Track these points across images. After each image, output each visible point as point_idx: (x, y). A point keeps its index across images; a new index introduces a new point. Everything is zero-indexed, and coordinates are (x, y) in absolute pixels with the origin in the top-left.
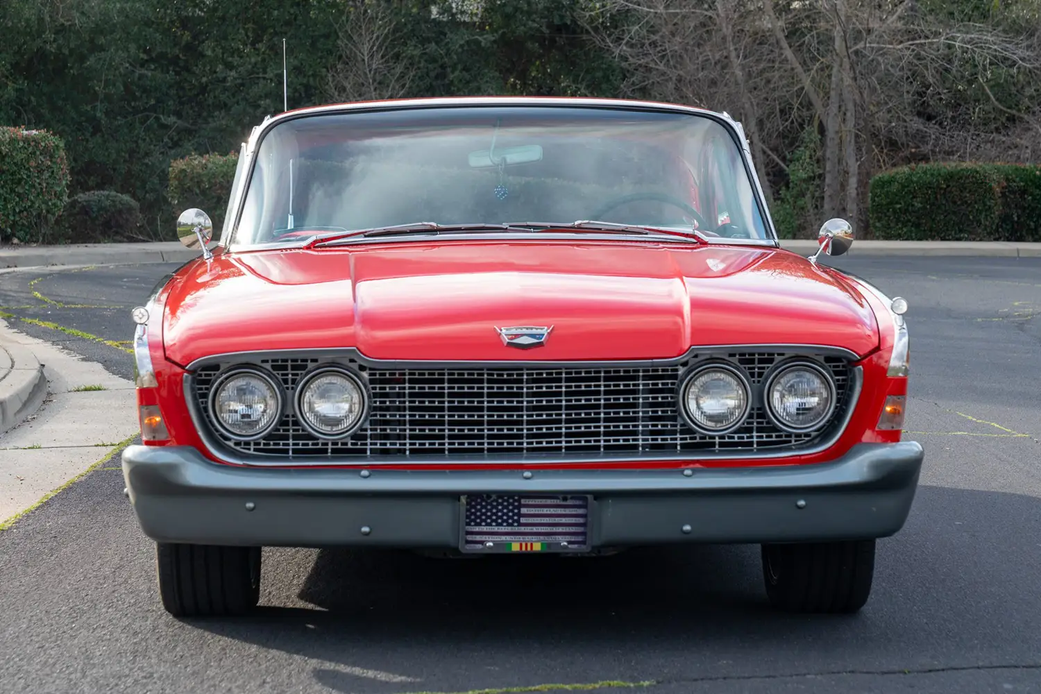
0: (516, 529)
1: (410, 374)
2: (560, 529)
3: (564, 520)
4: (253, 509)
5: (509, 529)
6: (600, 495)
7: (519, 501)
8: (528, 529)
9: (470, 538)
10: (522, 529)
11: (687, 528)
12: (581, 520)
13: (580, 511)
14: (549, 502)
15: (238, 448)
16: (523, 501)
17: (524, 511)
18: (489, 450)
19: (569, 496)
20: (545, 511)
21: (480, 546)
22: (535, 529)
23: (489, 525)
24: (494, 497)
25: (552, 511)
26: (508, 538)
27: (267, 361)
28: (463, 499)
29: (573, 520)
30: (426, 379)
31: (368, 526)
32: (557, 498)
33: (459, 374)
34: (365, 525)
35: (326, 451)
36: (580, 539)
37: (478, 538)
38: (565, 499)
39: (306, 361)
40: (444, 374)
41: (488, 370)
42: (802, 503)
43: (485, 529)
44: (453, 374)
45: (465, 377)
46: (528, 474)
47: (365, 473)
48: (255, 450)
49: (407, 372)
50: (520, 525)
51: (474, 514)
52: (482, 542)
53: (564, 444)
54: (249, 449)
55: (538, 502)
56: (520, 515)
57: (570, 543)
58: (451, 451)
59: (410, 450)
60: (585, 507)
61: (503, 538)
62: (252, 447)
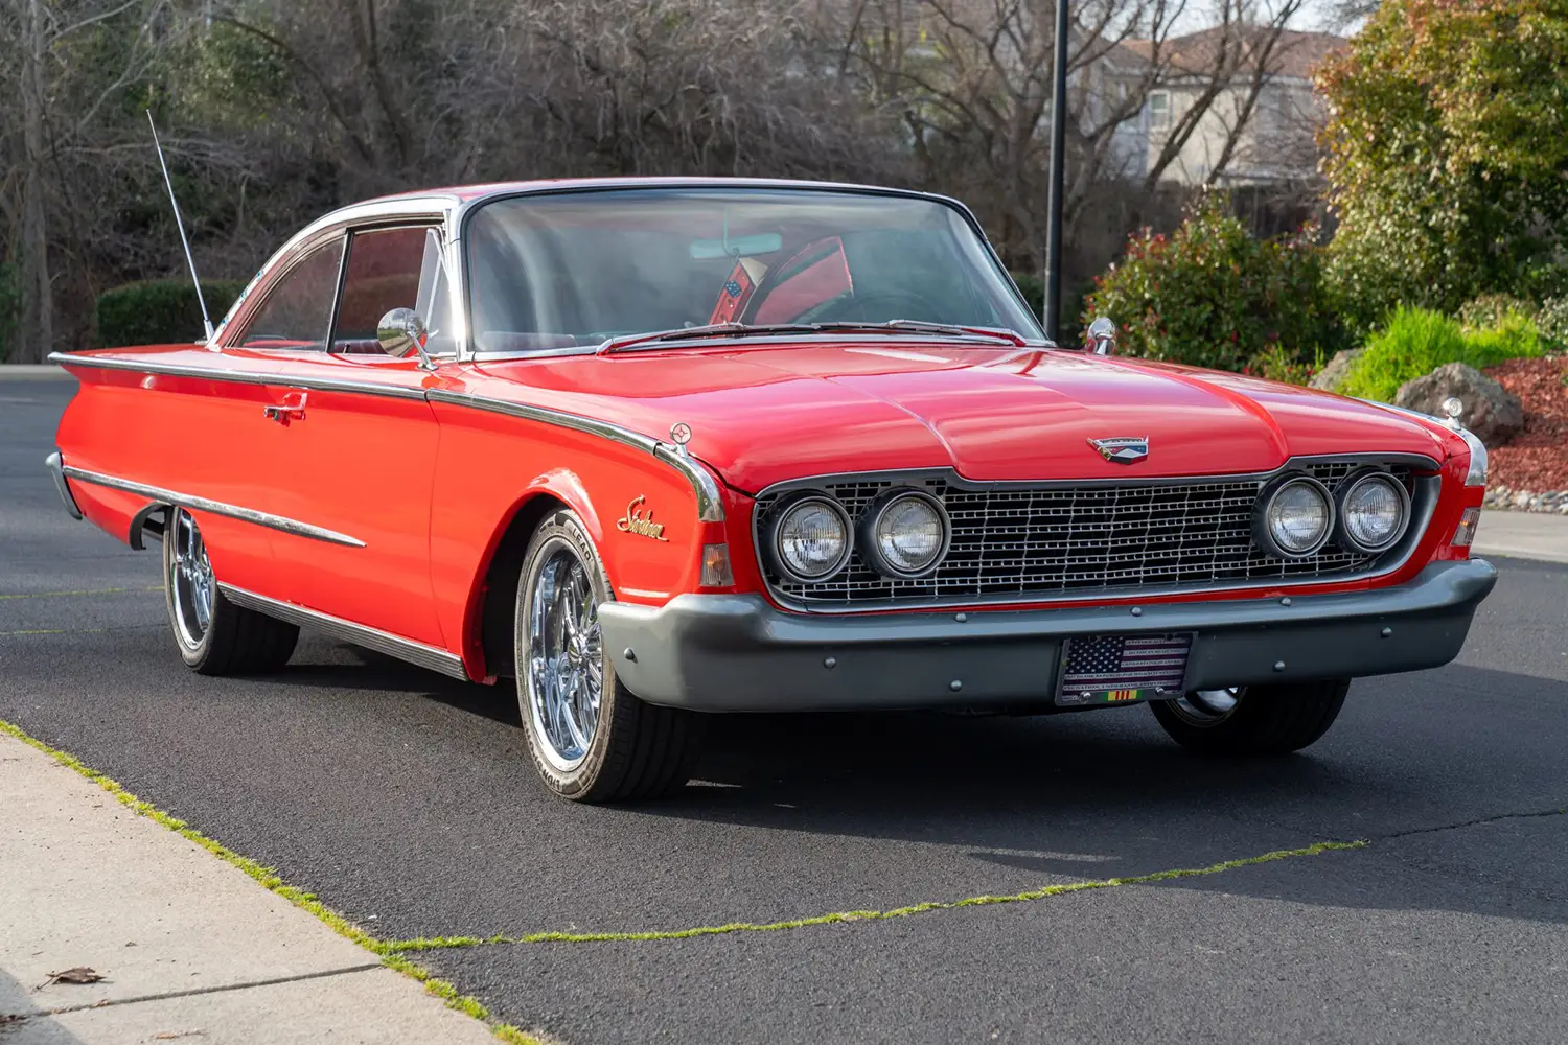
0: (1115, 676)
1: (991, 497)
2: (1158, 673)
3: (1164, 662)
4: (834, 666)
5: (1108, 676)
6: (1206, 631)
7: (1123, 642)
8: (1127, 675)
9: (1067, 688)
10: (1122, 675)
11: (1281, 665)
12: (1180, 662)
13: (1183, 651)
14: (1153, 642)
15: (788, 593)
16: (1127, 642)
17: (1126, 653)
18: (1068, 584)
19: (1174, 634)
20: (1147, 653)
21: (1075, 697)
22: (1133, 675)
23: (1089, 671)
24: (1099, 638)
25: (1154, 652)
26: (1105, 686)
27: (832, 486)
28: (1067, 643)
29: (1172, 662)
30: (1009, 501)
31: (961, 680)
32: (1163, 637)
33: (1045, 496)
34: (955, 680)
35: (887, 593)
36: (1175, 683)
37: (1075, 688)
38: (1170, 638)
39: (876, 484)
40: (1028, 496)
41: (1079, 489)
42: (1388, 631)
43: (1084, 677)
44: (1039, 496)
45: (1051, 499)
46: (1136, 610)
47: (961, 616)
48: (807, 594)
49: (988, 494)
50: (1121, 670)
51: (1075, 660)
52: (1078, 693)
53: (1142, 575)
54: (801, 594)
55: (1142, 642)
56: (1121, 659)
57: (1166, 688)
58: (1026, 587)
59: (982, 587)
60: (1188, 645)
61: (1101, 686)
62: (804, 591)
